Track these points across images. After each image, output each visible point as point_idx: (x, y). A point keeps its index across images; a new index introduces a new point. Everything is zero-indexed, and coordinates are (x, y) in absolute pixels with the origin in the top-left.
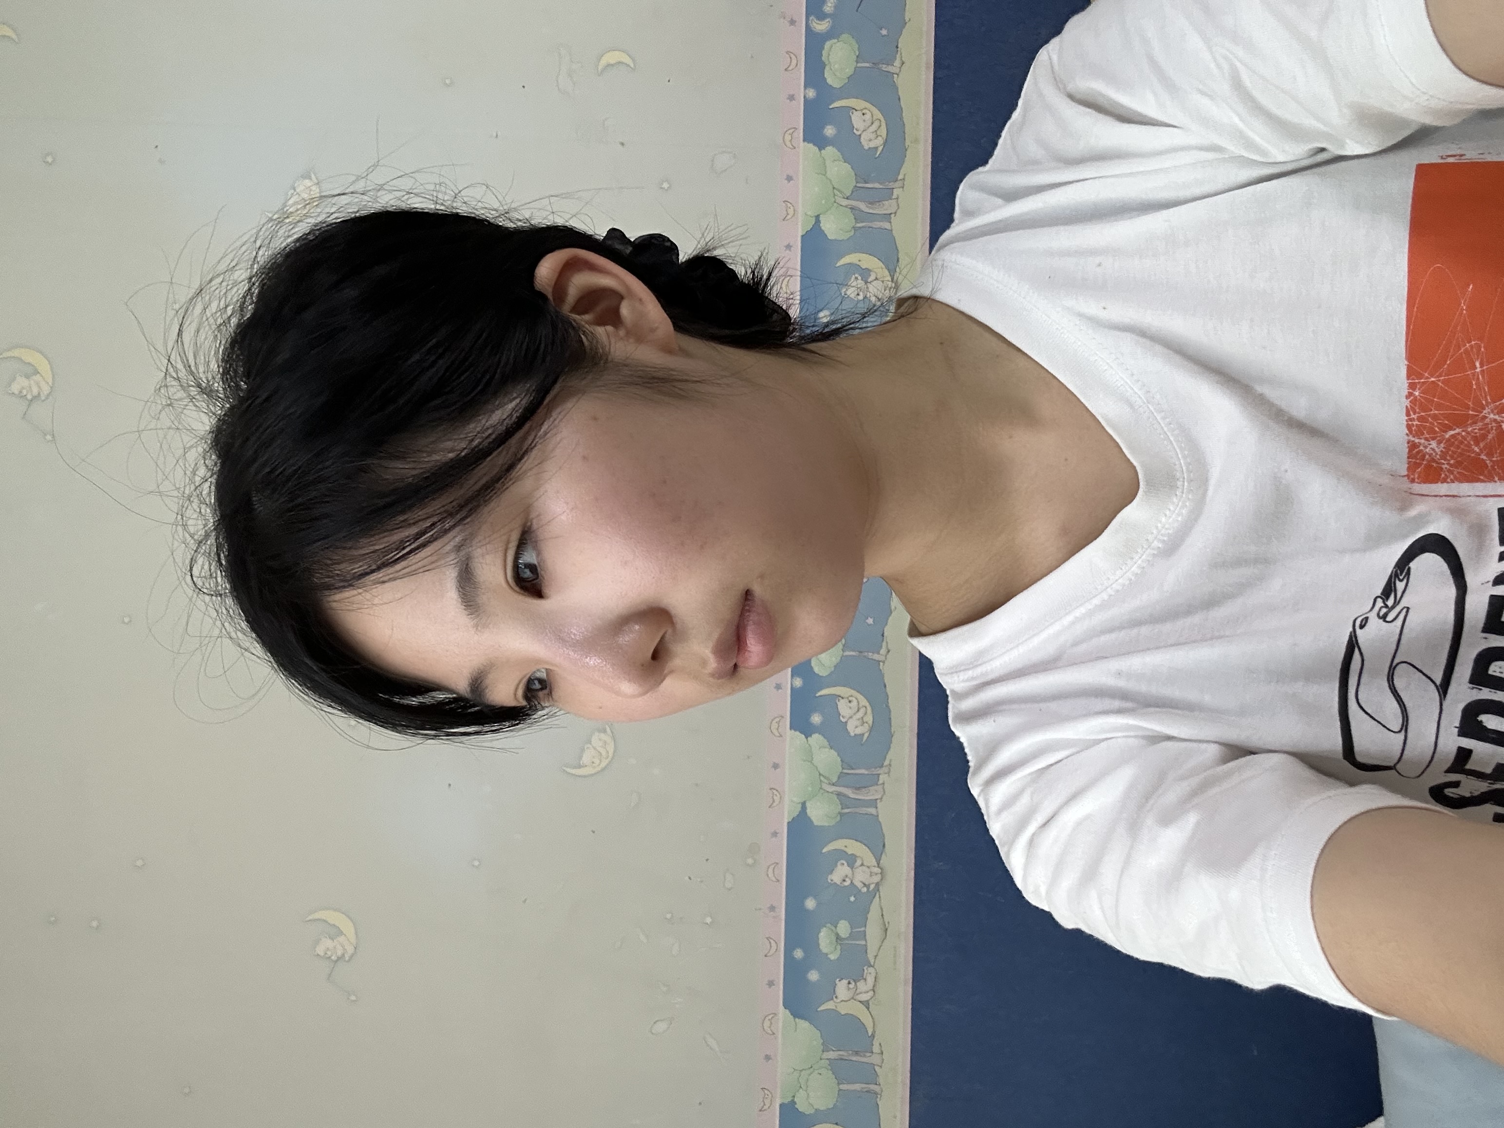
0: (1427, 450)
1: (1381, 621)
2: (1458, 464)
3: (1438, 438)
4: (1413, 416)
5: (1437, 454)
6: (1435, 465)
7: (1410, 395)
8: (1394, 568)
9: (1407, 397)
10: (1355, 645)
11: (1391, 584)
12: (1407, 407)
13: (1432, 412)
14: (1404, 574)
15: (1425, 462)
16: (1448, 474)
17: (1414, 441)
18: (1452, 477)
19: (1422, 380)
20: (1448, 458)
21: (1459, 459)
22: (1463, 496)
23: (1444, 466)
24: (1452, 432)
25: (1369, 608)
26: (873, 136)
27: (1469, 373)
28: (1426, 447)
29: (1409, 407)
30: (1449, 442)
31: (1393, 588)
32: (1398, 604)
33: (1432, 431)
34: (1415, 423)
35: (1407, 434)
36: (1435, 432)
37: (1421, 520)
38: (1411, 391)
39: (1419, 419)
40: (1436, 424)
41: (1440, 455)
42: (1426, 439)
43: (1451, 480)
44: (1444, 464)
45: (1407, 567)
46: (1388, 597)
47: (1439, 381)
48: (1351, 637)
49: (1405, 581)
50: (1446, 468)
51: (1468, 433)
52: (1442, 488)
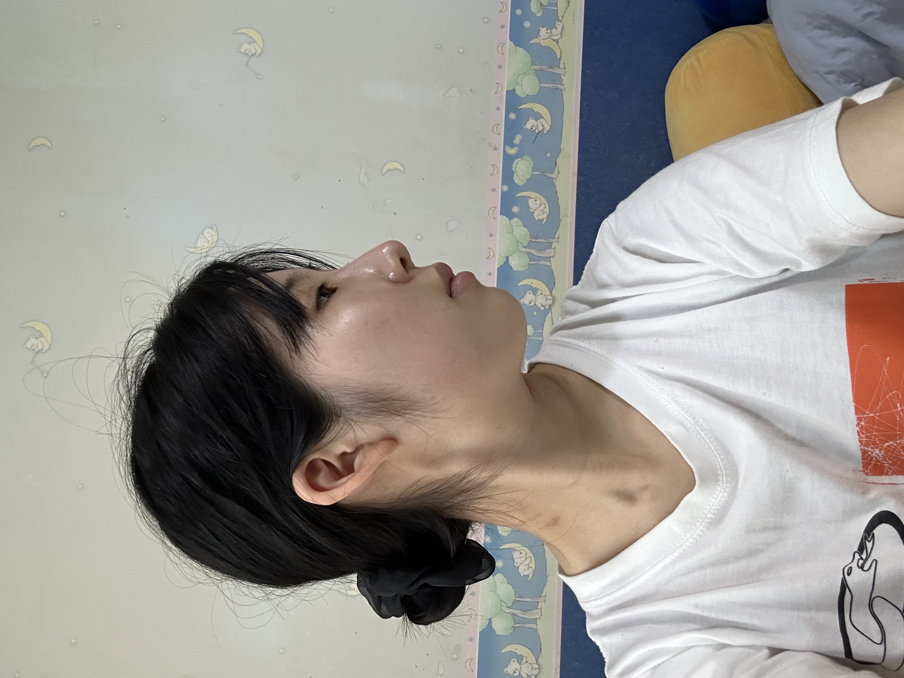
0: (874, 454)
1: (860, 570)
2: (894, 464)
3: (880, 447)
4: (862, 436)
5: (880, 457)
6: (879, 464)
7: (858, 424)
8: (864, 533)
9: (857, 426)
10: (846, 587)
11: (863, 543)
12: (857, 431)
13: (874, 434)
14: (871, 537)
15: (873, 462)
16: (888, 470)
17: (864, 449)
18: (891, 471)
19: (865, 416)
20: (887, 460)
21: (894, 460)
22: (900, 484)
23: (885, 465)
24: (888, 444)
25: (851, 559)
26: (541, 213)
27: (894, 411)
28: (872, 453)
29: (859, 431)
30: (887, 450)
31: (865, 546)
32: (869, 558)
33: (875, 443)
34: (864, 439)
35: (860, 446)
36: (878, 444)
37: (875, 502)
38: (859, 422)
39: (866, 437)
40: (877, 440)
41: (882, 458)
42: (872, 448)
43: (891, 473)
44: (885, 463)
45: (872, 533)
46: (862, 553)
47: (876, 416)
48: (842, 581)
49: (872, 542)
50: (887, 466)
51: (897, 444)
52: (886, 479)
